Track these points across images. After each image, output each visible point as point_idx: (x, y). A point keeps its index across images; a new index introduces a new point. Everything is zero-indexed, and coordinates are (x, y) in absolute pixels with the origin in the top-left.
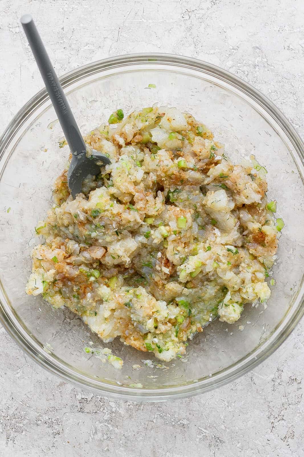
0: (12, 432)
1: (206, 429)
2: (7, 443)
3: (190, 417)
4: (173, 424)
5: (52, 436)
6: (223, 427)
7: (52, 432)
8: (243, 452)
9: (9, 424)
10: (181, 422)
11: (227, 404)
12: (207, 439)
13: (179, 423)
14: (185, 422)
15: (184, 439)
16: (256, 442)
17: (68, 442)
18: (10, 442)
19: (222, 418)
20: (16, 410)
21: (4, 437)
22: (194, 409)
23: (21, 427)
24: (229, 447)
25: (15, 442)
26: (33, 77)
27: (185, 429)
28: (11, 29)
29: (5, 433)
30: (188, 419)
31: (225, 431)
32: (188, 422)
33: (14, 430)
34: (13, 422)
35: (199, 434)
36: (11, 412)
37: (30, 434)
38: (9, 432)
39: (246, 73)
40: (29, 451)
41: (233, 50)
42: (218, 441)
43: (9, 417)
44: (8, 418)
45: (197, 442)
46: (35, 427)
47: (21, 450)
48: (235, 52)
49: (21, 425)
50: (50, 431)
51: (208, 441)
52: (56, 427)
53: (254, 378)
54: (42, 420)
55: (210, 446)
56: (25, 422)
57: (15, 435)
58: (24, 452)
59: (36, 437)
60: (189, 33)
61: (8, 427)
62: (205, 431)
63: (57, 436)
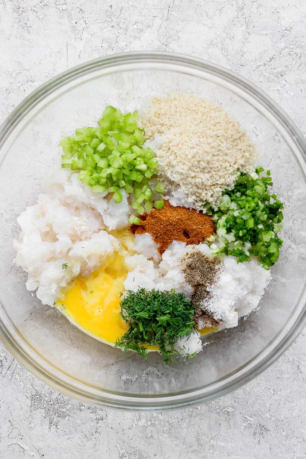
0: (54, 416)
1: (250, 417)
2: (50, 428)
3: (235, 404)
4: (218, 411)
5: (95, 421)
6: (268, 415)
7: (96, 417)
8: (288, 441)
9: (52, 409)
10: (226, 409)
11: (272, 392)
12: (252, 427)
13: (224, 411)
14: (230, 410)
15: (229, 427)
16: (301, 430)
17: (112, 428)
18: (53, 427)
19: (268, 406)
20: (60, 394)
21: (47, 421)
22: (239, 397)
23: (63, 412)
24: (273, 435)
25: (58, 427)
26: (79, 56)
27: (230, 417)
28: (58, 6)
29: (48, 418)
30: (233, 407)
31: (270, 419)
32: (233, 410)
33: (57, 415)
34: (56, 407)
35: (244, 422)
36: (54, 397)
37: (73, 419)
38: (52, 417)
39: (299, 55)
40: (72, 436)
41: (285, 32)
42: (263, 429)
43: (52, 401)
44: (52, 403)
45: (241, 430)
46: (78, 412)
47: (64, 434)
48: (288, 33)
49: (64, 410)
50: (93, 416)
51: (253, 429)
52: (99, 412)
53: (301, 366)
54: (86, 406)
55: (255, 434)
56: (68, 407)
57: (58, 420)
58: (68, 437)
59: (79, 422)
60: (241, 13)
61: (51, 411)
62: (250, 419)
63: (100, 422)
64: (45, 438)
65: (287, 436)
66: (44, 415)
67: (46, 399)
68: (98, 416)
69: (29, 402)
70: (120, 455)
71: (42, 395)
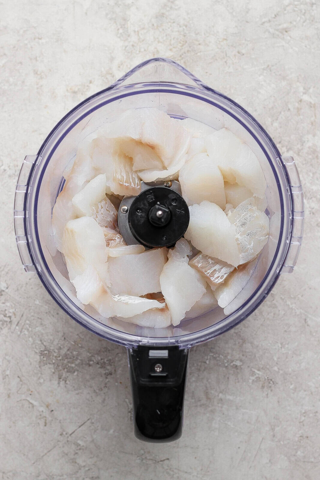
64: (54, 394)
65: (295, 389)
66: (53, 371)
67: (55, 355)
68: (107, 371)
69: (38, 357)
70: (129, 410)
71: (51, 351)
